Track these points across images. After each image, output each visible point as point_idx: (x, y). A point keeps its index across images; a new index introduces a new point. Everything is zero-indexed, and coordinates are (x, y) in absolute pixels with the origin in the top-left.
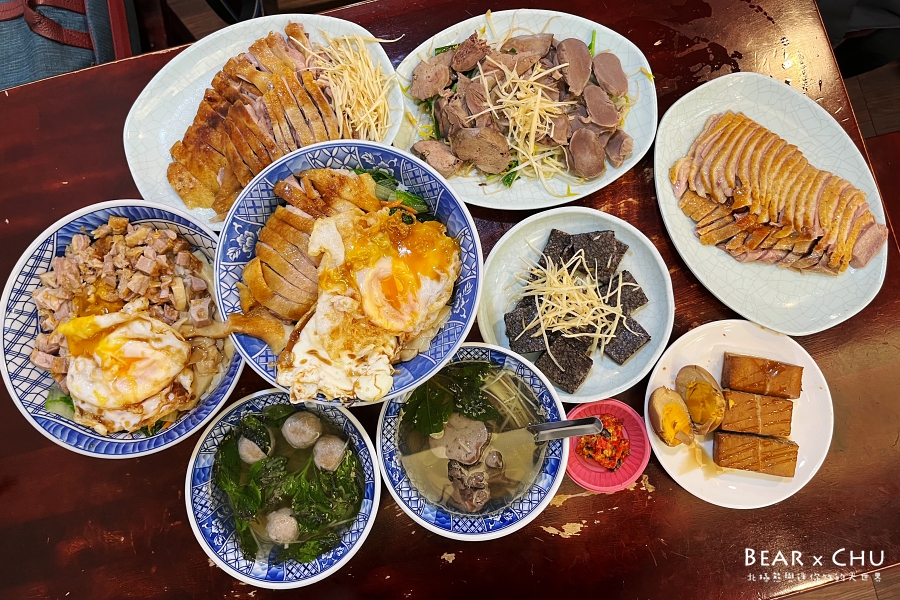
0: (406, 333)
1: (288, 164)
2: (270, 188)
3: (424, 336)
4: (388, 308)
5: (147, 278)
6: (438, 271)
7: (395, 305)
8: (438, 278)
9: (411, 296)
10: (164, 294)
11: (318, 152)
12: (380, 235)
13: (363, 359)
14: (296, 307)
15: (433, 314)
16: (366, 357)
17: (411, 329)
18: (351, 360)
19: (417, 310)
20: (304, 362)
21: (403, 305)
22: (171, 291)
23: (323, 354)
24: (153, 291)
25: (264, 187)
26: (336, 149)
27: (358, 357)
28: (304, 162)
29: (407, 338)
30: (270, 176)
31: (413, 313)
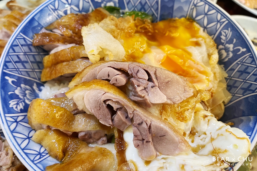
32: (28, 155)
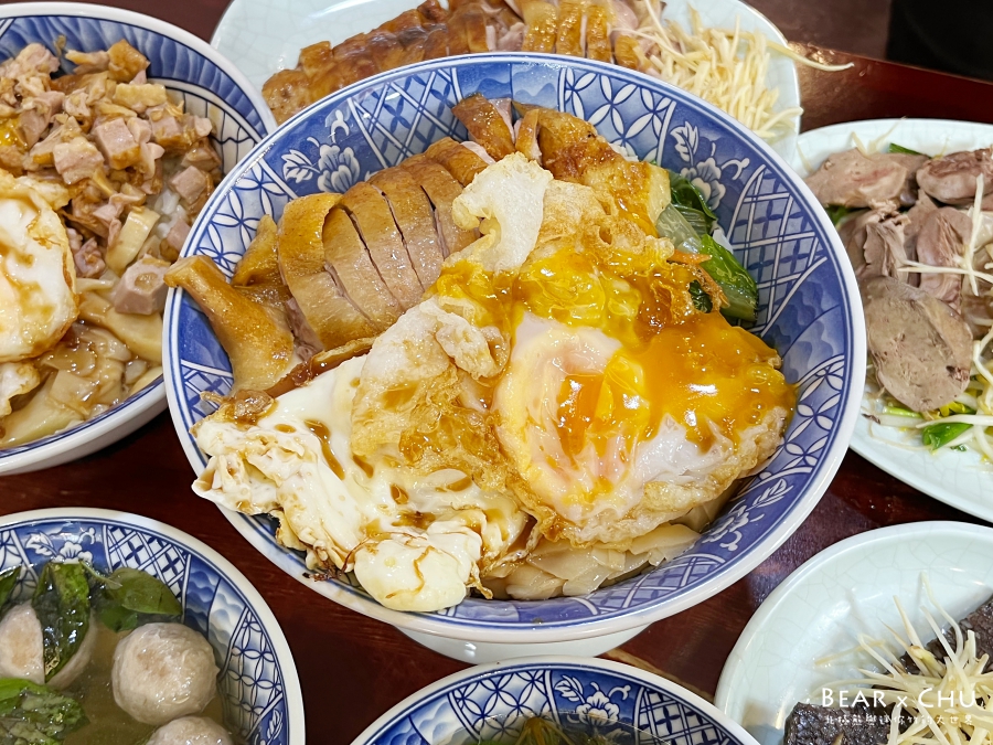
0: (560, 518)
1: (515, 70)
2: (451, 97)
3: (596, 557)
4: (551, 439)
5: (100, 158)
6: (715, 428)
7: (570, 441)
8: (706, 443)
9: (618, 441)
10: (107, 213)
11: (590, 77)
12: (624, 286)
13: (419, 520)
14: (351, 316)
15: (649, 511)
16: (431, 518)
17: (575, 513)
18: (391, 503)
19: (615, 479)
20: (285, 429)
21: (590, 451)
22: (123, 218)
23: (340, 446)
24: (91, 191)
25: (440, 86)
26: (631, 88)
27: (413, 507)
28: (549, 86)
29: (553, 532)
30: (465, 74)
31: (604, 482)
32: (206, 236)
